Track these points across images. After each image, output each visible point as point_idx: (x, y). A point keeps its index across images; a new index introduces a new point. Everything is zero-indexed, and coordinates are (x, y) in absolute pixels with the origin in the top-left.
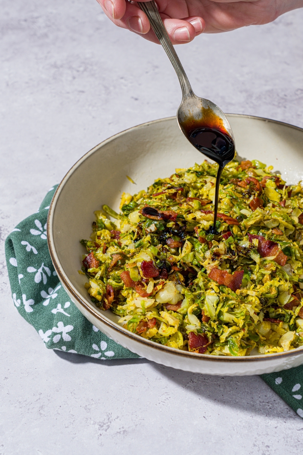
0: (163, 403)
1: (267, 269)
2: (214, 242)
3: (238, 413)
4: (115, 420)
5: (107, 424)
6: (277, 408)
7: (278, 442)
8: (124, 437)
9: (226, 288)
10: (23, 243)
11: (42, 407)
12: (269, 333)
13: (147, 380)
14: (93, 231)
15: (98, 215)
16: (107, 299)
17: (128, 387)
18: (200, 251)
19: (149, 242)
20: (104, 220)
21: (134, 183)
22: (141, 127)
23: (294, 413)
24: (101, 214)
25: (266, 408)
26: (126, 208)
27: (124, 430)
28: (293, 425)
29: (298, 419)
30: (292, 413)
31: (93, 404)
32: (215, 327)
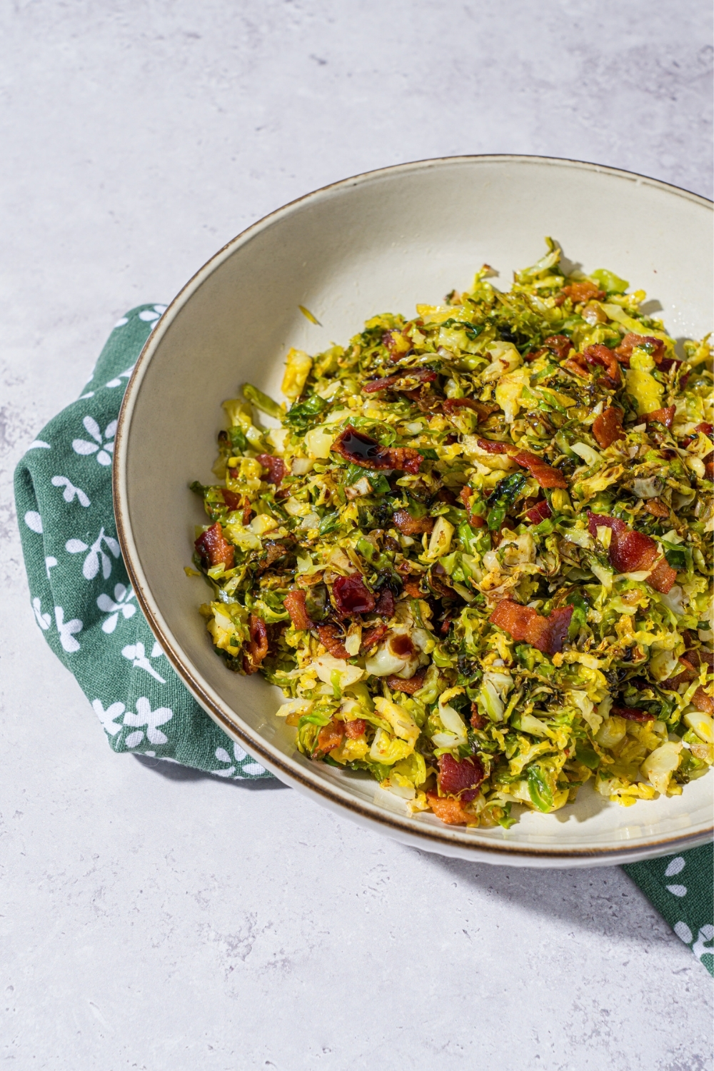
0: (374, 892)
1: (628, 603)
2: (507, 532)
3: (542, 923)
4: (263, 931)
5: (246, 942)
6: (628, 913)
7: (630, 1000)
8: (284, 976)
9: (530, 649)
10: (58, 481)
11: (100, 892)
12: (622, 743)
13: (337, 829)
14: (220, 453)
15: (231, 412)
16: (252, 652)
17: (294, 848)
18: (473, 549)
19: (354, 523)
20: (245, 426)
21: (317, 322)
22: (338, 189)
23: (668, 928)
24: (238, 410)
25: (606, 913)
26: (298, 414)
27: (283, 957)
28: (664, 960)
29: (675, 946)
30: (662, 928)
31: (214, 888)
32: (501, 740)
